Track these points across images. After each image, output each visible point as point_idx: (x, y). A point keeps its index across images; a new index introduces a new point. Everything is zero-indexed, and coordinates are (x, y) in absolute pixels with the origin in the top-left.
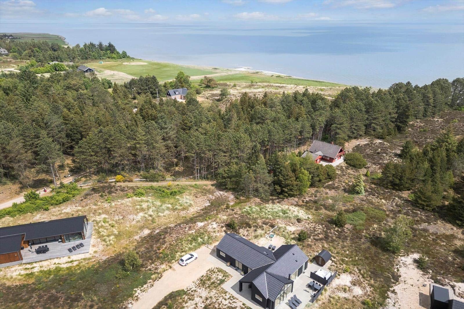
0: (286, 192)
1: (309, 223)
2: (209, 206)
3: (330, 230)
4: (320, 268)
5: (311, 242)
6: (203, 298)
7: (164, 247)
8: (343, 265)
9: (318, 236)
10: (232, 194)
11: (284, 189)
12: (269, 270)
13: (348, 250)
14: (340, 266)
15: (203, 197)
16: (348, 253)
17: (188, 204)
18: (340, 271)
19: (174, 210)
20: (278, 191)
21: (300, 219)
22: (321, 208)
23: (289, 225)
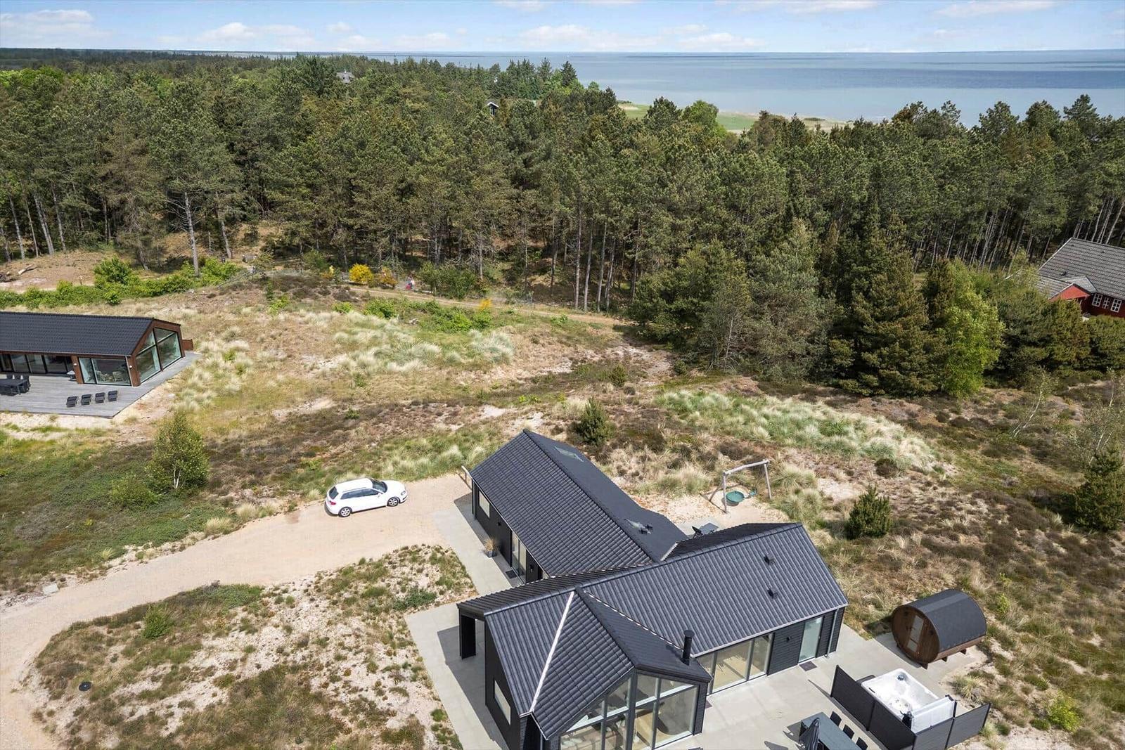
0: (874, 370)
1: (929, 484)
2: (564, 375)
3: (1030, 528)
4: (904, 667)
5: (908, 551)
6: (295, 636)
7: (333, 451)
8: (1044, 688)
9: (955, 538)
10: (668, 358)
11: (866, 355)
12: (595, 593)
13: (1102, 631)
14: (1026, 691)
15: (559, 346)
16: (1096, 641)
17: (496, 355)
18: (1017, 712)
19: (441, 363)
20: (838, 361)
21: (891, 463)
22: (1022, 452)
23: (833, 476)
